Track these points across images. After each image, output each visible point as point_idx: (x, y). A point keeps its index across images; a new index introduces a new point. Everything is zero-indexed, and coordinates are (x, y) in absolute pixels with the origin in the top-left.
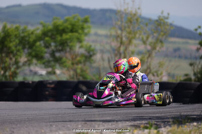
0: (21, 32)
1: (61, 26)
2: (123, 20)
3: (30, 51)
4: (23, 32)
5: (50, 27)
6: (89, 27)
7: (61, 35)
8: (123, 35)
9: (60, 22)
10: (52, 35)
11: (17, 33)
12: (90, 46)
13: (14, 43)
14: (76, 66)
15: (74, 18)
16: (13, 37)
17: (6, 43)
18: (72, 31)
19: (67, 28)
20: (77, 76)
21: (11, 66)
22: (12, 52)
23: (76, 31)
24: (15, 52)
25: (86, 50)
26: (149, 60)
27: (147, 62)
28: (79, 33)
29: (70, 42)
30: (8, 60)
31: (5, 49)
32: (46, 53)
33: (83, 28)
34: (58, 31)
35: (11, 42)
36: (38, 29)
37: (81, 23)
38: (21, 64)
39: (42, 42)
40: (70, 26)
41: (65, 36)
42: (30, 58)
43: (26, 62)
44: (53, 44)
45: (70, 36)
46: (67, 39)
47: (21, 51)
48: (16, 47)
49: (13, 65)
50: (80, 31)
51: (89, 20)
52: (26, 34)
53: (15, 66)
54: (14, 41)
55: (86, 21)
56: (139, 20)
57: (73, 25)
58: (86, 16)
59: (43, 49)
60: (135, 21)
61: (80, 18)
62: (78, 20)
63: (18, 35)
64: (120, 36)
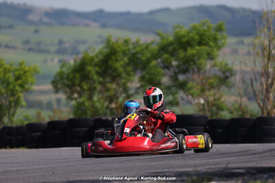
0: (131, 46)
1: (184, 36)
2: (271, 26)
3: (144, 73)
4: (134, 48)
5: (171, 38)
6: (224, 38)
7: (185, 49)
8: (272, 47)
9: (184, 31)
10: (174, 50)
11: (125, 48)
12: (226, 65)
13: (122, 63)
14: (207, 93)
15: (203, 24)
16: (120, 54)
17: (110, 62)
18: (200, 44)
19: (194, 40)
20: (208, 106)
21: (119, 94)
22: (119, 75)
23: (206, 44)
24: (123, 75)
25: (220, 70)
28: (210, 46)
29: (198, 59)
30: (113, 86)
31: (110, 72)
32: (164, 75)
33: (215, 39)
34: (182, 43)
35: (117, 60)
36: (153, 42)
37: (212, 32)
38: (131, 92)
39: (159, 60)
40: (197, 37)
41: (190, 51)
42: (143, 83)
43: (139, 88)
44: (174, 63)
45: (198, 50)
46: (193, 55)
47: (131, 73)
48: (124, 68)
49: (121, 94)
50: (211, 44)
51: (223, 27)
52: (138, 49)
53: (124, 95)
54: (122, 60)
55: (219, 29)
57: (201, 36)
58: (220, 23)
59: (160, 70)
61: (213, 26)
62: (209, 28)
63: (127, 52)
64: (268, 49)
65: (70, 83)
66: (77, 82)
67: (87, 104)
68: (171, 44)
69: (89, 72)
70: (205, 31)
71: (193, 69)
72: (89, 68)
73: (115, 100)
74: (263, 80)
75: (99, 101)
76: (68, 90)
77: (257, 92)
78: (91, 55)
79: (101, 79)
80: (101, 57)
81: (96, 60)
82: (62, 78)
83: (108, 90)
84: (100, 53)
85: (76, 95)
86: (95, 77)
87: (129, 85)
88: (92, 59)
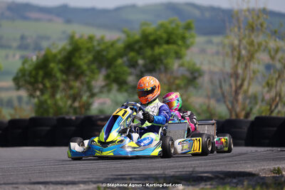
0: (95, 43)
1: (151, 34)
2: (242, 26)
3: (109, 71)
4: (99, 45)
5: (137, 37)
6: (192, 37)
7: (152, 48)
8: (242, 47)
9: (150, 29)
10: (141, 48)
11: (89, 45)
12: (194, 64)
13: (86, 60)
15: (171, 22)
17: (74, 60)
18: (168, 42)
19: (161, 38)
21: (82, 93)
22: (82, 73)
23: (174, 43)
24: (88, 73)
25: (188, 70)
26: (279, 82)
27: (276, 86)
28: (178, 45)
29: (166, 58)
30: (77, 84)
31: (73, 69)
32: (130, 74)
33: (183, 38)
34: (149, 41)
35: (81, 58)
36: (118, 40)
37: (181, 31)
38: (96, 90)
39: (125, 59)
40: (165, 36)
41: (158, 50)
42: (108, 82)
43: (103, 87)
44: (141, 62)
45: (165, 49)
46: (160, 54)
47: (96, 71)
48: (89, 66)
49: (85, 92)
50: (180, 42)
51: (193, 25)
52: (102, 47)
53: (88, 94)
54: (86, 57)
55: (188, 27)
56: (265, 25)
57: (169, 34)
58: (189, 21)
59: (126, 69)
60: (259, 26)
61: (182, 24)
62: (177, 26)
63: (91, 49)
64: (237, 49)
65: (32, 80)
66: (40, 79)
67: (49, 102)
68: (137, 42)
69: (52, 69)
70: (173, 29)
71: (160, 69)
72: (52, 65)
73: (78, 99)
74: (232, 81)
75: (61, 99)
76: (30, 87)
77: (226, 94)
78: (54, 51)
79: (64, 77)
80: (64, 54)
81: (59, 57)
82: (24, 75)
83: (71, 88)
84: (64, 49)
85: (38, 93)
86: (59, 75)
87: (93, 83)
88: (55, 56)
